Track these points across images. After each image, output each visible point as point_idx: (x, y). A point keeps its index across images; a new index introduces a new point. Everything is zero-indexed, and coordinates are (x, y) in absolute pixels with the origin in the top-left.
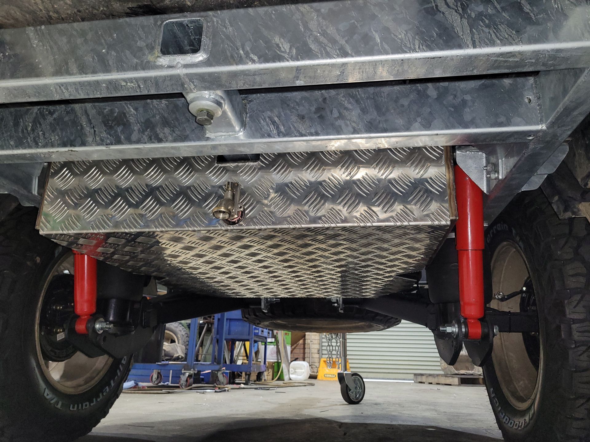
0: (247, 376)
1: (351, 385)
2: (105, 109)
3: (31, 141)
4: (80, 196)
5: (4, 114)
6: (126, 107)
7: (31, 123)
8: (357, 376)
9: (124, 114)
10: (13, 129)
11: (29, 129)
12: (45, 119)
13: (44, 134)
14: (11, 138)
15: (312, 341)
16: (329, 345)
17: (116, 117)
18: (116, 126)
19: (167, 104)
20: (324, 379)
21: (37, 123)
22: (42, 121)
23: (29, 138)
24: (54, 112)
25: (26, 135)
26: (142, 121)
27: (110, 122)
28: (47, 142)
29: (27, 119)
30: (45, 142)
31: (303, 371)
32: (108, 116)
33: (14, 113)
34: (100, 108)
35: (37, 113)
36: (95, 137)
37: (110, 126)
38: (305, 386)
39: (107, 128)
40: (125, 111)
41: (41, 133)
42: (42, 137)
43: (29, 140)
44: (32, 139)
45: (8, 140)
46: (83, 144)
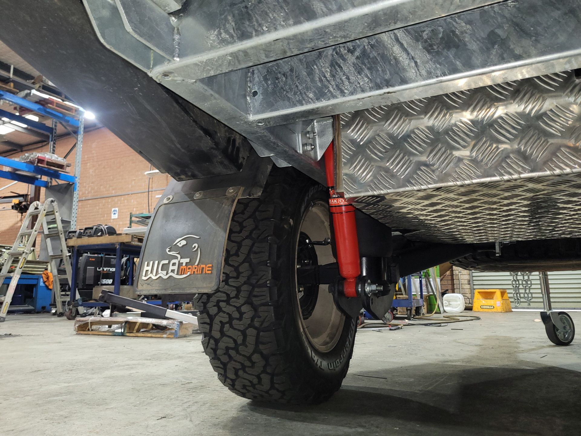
0: (409, 312)
1: (559, 325)
2: (424, 31)
3: (334, 89)
4: (384, 148)
5: (293, 63)
6: (454, 23)
7: (328, 68)
8: (564, 315)
9: (453, 32)
10: (308, 79)
11: (328, 75)
12: (344, 60)
13: (348, 78)
14: (307, 90)
15: (460, 272)
16: (514, 280)
17: (441, 38)
18: (445, 50)
19: (517, 6)
20: (481, 310)
21: (337, 67)
22: (341, 62)
23: (330, 86)
24: (355, 49)
25: (326, 83)
26: (484, 36)
27: (435, 47)
28: (354, 88)
29: (322, 64)
30: (352, 88)
31: (459, 303)
32: (430, 39)
33: (304, 60)
34: (416, 32)
35: (332, 55)
36: (418, 70)
37: (436, 52)
38: (472, 320)
39: (433, 56)
40: (453, 29)
41: (344, 78)
42: (347, 83)
43: (331, 89)
44: (335, 86)
45: (305, 93)
46: (404, 81)
